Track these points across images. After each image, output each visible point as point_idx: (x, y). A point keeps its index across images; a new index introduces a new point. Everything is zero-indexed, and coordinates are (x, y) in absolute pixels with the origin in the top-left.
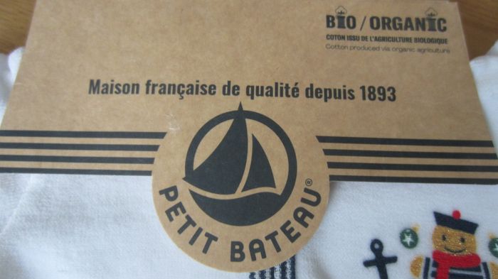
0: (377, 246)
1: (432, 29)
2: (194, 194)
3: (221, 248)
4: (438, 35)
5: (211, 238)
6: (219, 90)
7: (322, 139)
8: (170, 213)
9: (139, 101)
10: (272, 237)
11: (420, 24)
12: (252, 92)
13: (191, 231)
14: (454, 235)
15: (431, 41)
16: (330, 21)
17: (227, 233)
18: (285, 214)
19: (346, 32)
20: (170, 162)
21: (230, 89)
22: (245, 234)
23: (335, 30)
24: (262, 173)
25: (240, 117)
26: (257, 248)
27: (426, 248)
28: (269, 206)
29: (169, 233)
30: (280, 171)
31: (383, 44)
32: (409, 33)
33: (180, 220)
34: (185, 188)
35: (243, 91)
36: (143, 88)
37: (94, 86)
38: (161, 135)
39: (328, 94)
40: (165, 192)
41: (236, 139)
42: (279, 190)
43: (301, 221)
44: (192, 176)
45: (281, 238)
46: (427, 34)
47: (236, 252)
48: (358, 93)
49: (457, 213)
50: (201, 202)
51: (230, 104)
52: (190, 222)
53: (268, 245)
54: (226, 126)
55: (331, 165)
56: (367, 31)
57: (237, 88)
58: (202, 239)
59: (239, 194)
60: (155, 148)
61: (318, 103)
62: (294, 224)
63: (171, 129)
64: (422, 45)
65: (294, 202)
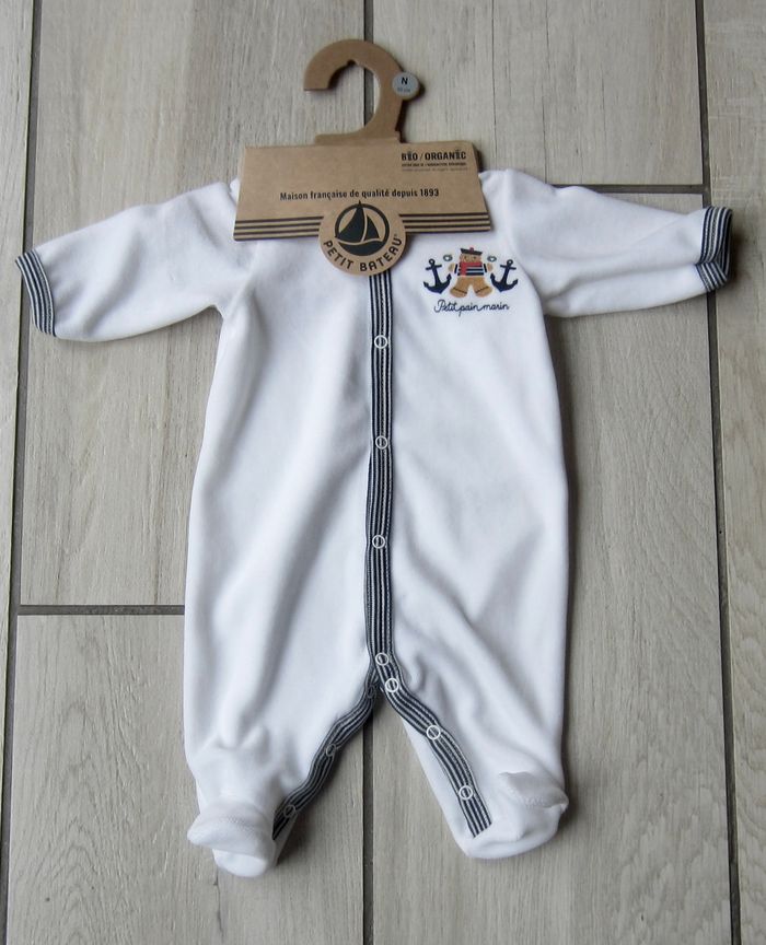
0: (432, 262)
1: (458, 158)
2: (342, 245)
3: (356, 265)
4: (461, 161)
5: (350, 262)
6: (348, 194)
7: (401, 216)
8: (329, 253)
9: (309, 202)
10: (379, 260)
11: (452, 156)
12: (364, 194)
13: (341, 259)
14: (470, 258)
15: (457, 164)
16: (403, 156)
17: (357, 260)
18: (385, 249)
19: (413, 162)
20: (327, 230)
21: (354, 194)
22: (366, 259)
23: (407, 161)
24: (373, 232)
25: (360, 207)
26: (372, 265)
27: (456, 260)
28: (377, 246)
29: (330, 260)
30: (381, 231)
31: (432, 168)
32: (446, 161)
33: (335, 255)
34: (336, 242)
35: (360, 194)
36: (309, 196)
37: (283, 196)
38: (321, 218)
39: (403, 194)
40: (327, 243)
41: (359, 217)
42: (381, 239)
43: (393, 252)
44: (338, 235)
45: (384, 260)
46: (456, 161)
47: (363, 267)
48: (419, 193)
49: (472, 249)
50: (345, 247)
51: (355, 201)
52: (340, 255)
53: (378, 264)
54: (354, 211)
55: (406, 227)
56: (424, 161)
57: (357, 193)
58: (346, 262)
59: (362, 242)
60: (318, 224)
61: (399, 198)
62: (389, 253)
63: (326, 213)
64: (453, 167)
65: (389, 244)
